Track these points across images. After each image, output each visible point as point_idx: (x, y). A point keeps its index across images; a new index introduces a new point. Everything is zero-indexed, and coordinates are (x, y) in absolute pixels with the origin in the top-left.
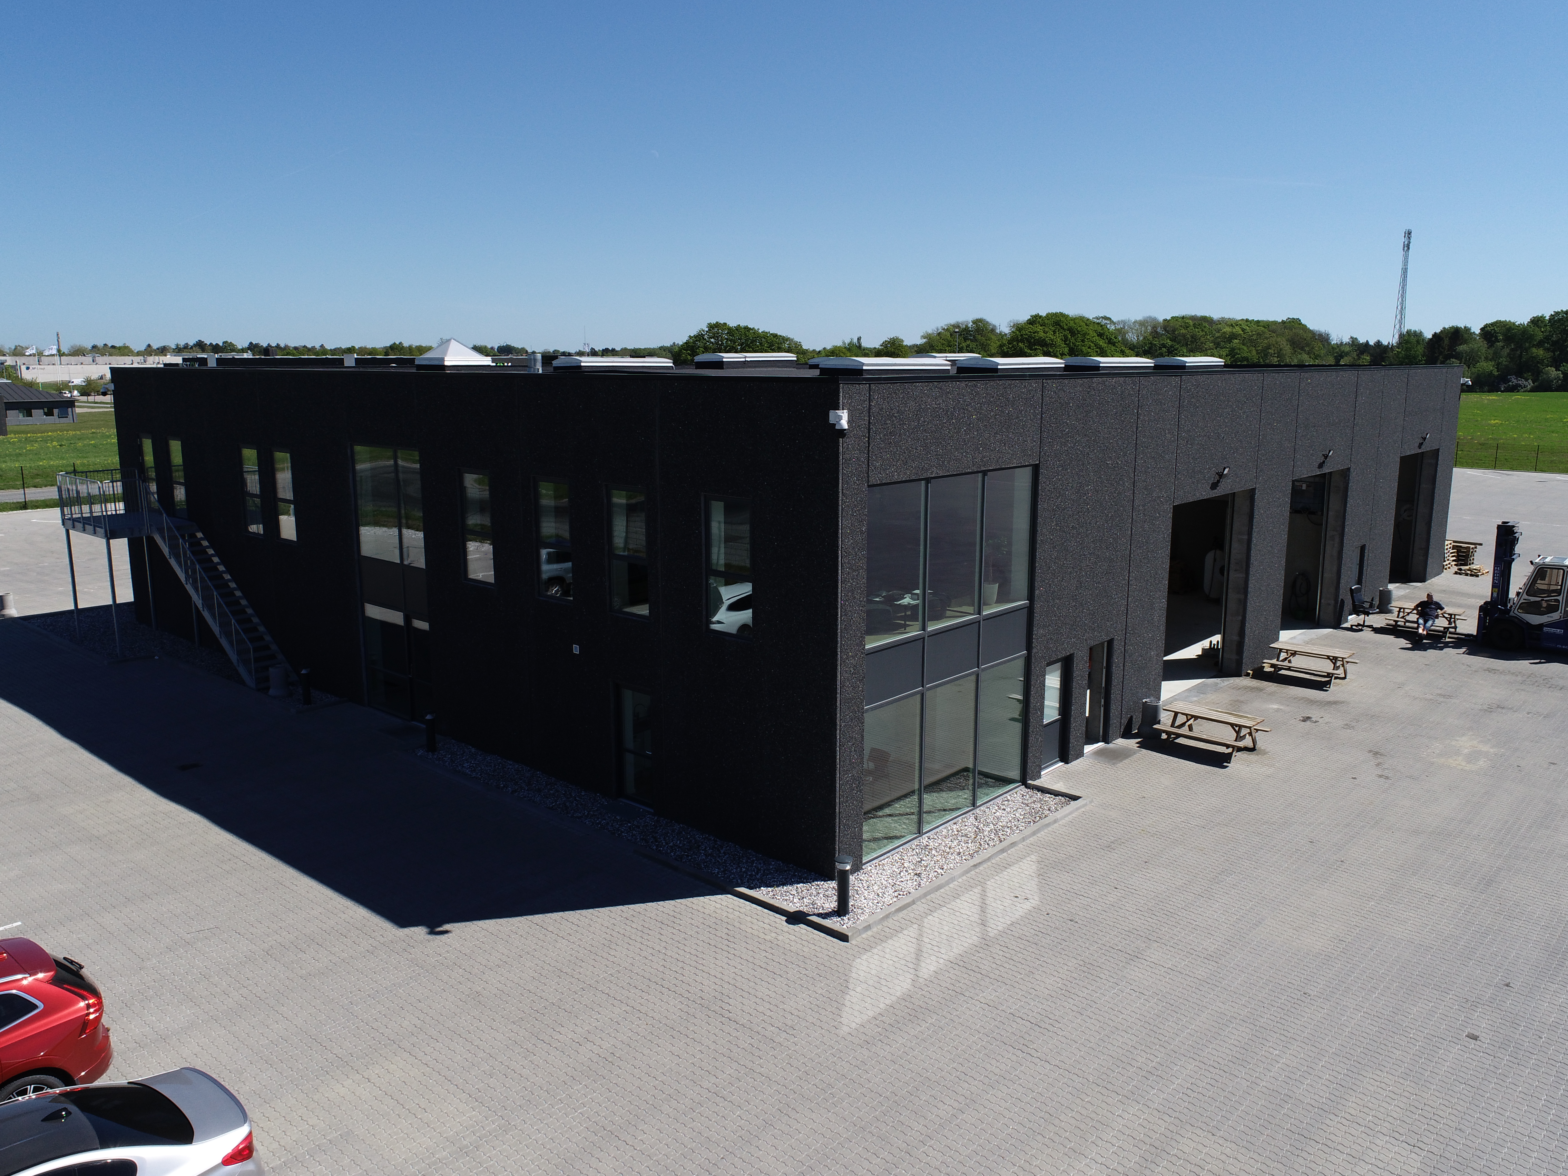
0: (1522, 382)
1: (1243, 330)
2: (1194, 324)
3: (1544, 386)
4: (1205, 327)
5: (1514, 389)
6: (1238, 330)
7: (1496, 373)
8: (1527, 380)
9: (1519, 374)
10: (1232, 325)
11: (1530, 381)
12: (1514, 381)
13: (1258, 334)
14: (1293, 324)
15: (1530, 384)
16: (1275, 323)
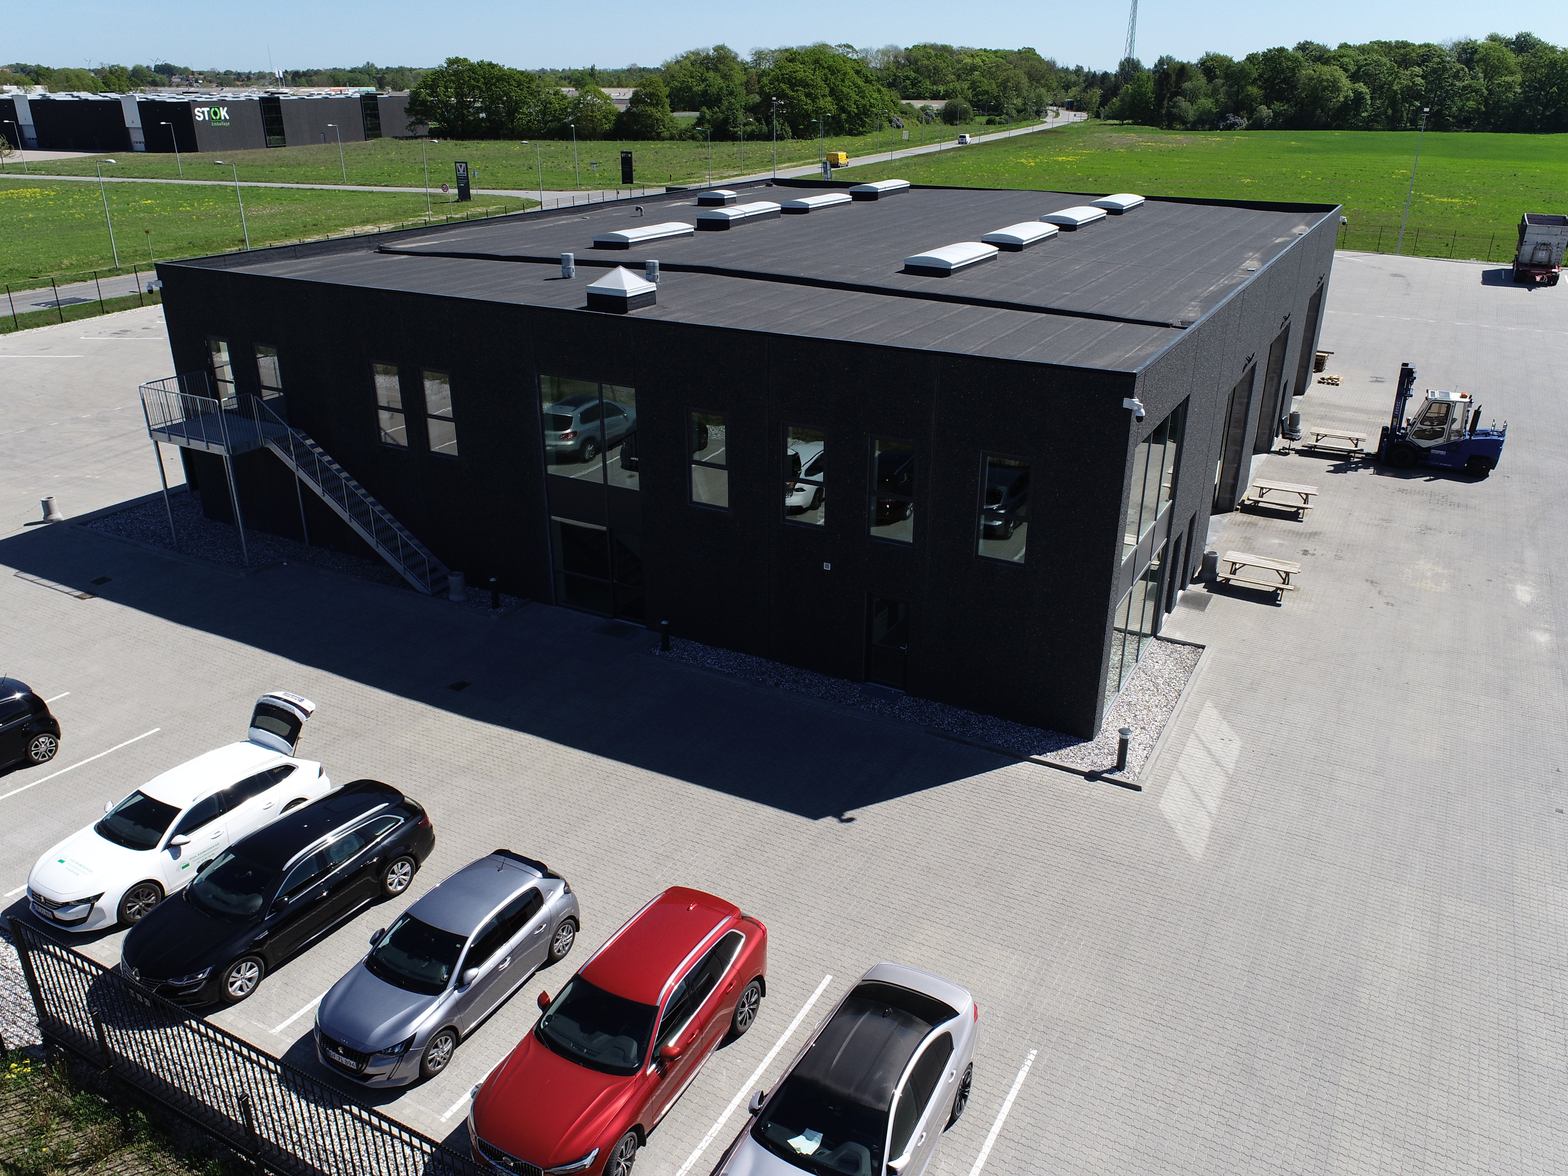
0: (1238, 120)
1: (983, 61)
2: (936, 55)
3: (1256, 125)
4: (947, 58)
5: (1231, 127)
6: (978, 60)
7: (1215, 111)
8: (1242, 118)
9: (1236, 113)
10: (972, 56)
11: (1245, 119)
12: (1232, 119)
13: (997, 66)
14: (1028, 55)
15: (1245, 122)
16: (1011, 52)
